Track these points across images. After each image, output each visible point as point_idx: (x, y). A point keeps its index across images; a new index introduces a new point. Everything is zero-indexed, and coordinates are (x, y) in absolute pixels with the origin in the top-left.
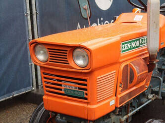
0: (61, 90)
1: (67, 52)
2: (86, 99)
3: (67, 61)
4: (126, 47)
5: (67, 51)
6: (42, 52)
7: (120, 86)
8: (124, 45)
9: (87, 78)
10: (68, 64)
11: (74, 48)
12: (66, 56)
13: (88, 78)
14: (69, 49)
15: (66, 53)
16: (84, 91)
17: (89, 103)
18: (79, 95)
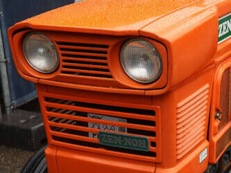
0: (86, 134)
1: (108, 50)
3: (108, 71)
4: (225, 28)
5: (107, 47)
6: (41, 50)
7: (216, 117)
8: (221, 26)
9: (156, 107)
10: (111, 77)
11: (125, 39)
12: (105, 58)
13: (159, 107)
14: (111, 43)
15: (106, 53)
16: (147, 137)
17: (159, 163)
18: (135, 145)
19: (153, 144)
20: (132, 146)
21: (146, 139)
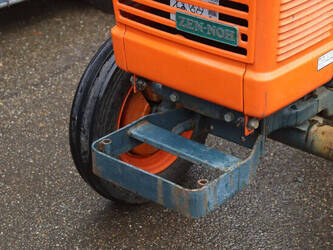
2: (243, 51)
16: (237, 27)
17: (251, 64)
18: (220, 36)
19: (244, 37)
20: (216, 37)
21: (235, 29)
